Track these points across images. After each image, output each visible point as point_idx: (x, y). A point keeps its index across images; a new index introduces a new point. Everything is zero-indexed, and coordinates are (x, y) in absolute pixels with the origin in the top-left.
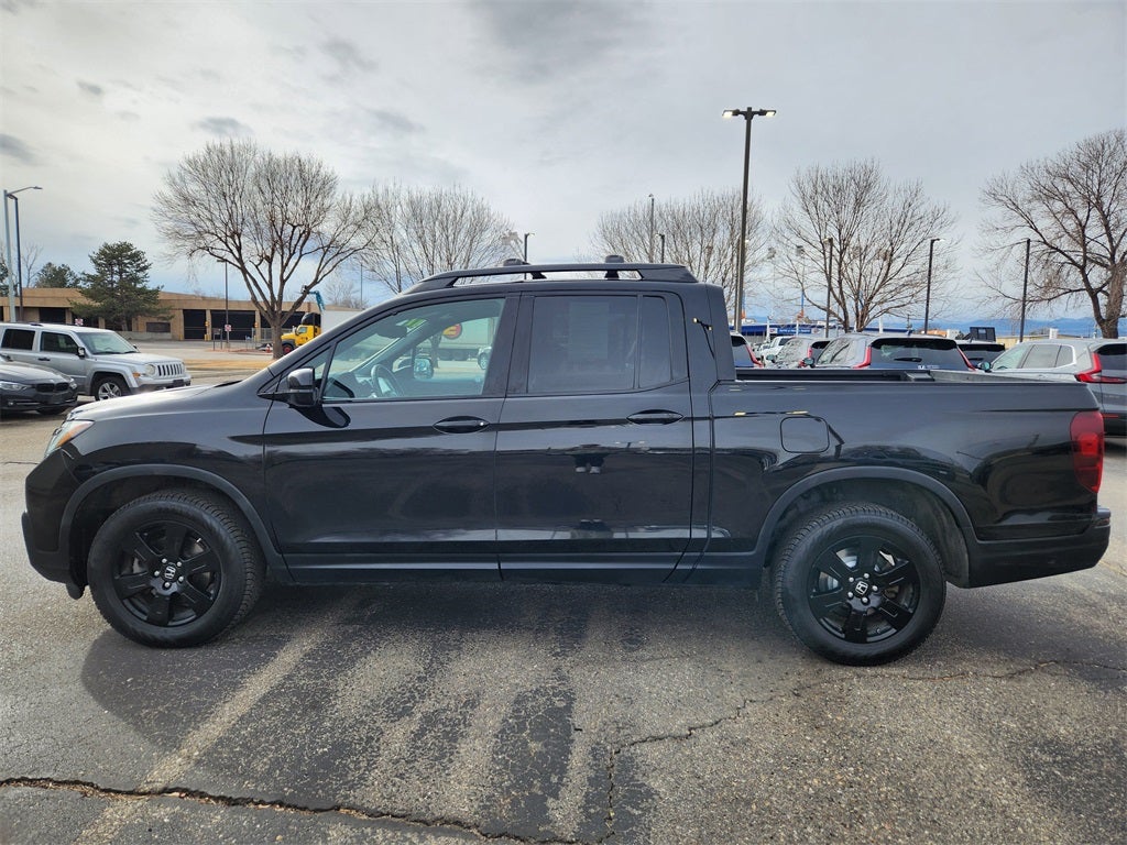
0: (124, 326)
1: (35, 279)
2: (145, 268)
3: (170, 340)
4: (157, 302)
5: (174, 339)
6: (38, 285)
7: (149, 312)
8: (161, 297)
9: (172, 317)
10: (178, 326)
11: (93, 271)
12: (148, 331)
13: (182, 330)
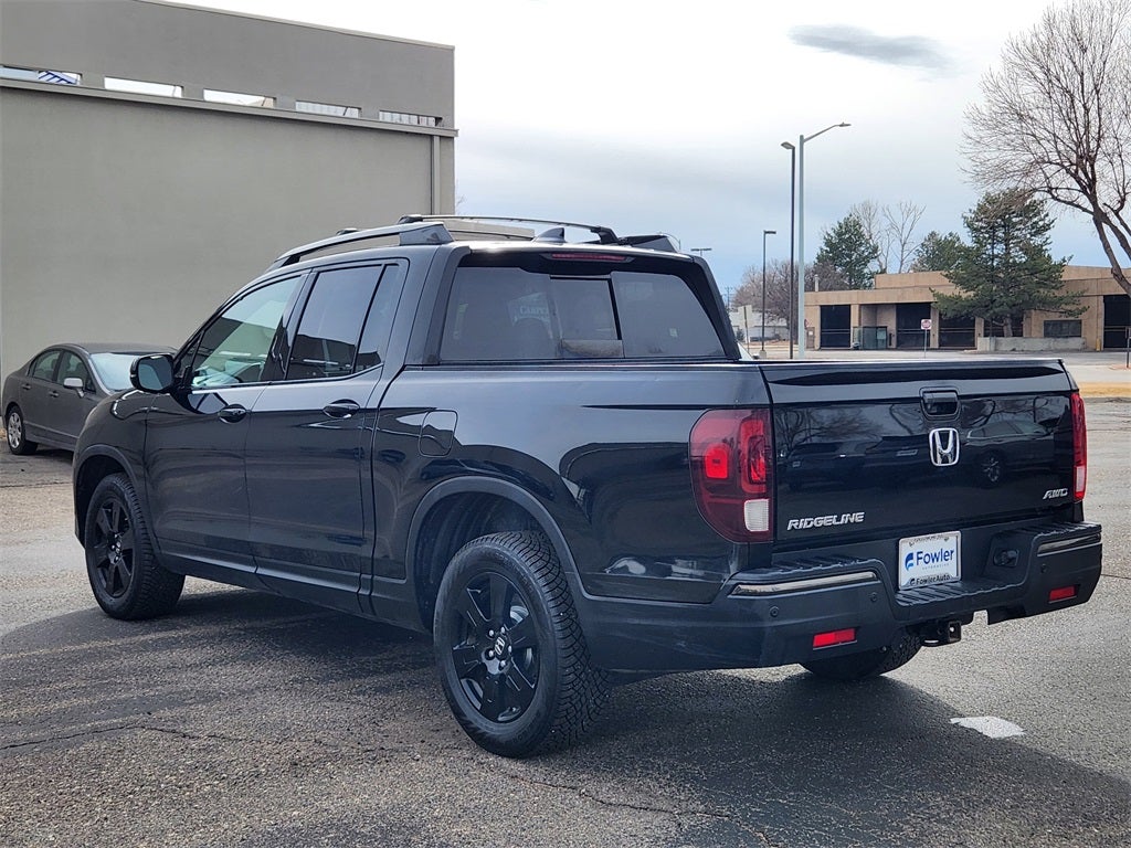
0: (1007, 329)
1: (912, 258)
2: (1046, 228)
3: (1078, 351)
4: (1060, 285)
5: (1086, 349)
6: (914, 268)
7: (1046, 304)
8: (1065, 277)
9: (1085, 309)
10: (1095, 327)
11: (967, 240)
12: (1047, 335)
13: (1101, 333)
